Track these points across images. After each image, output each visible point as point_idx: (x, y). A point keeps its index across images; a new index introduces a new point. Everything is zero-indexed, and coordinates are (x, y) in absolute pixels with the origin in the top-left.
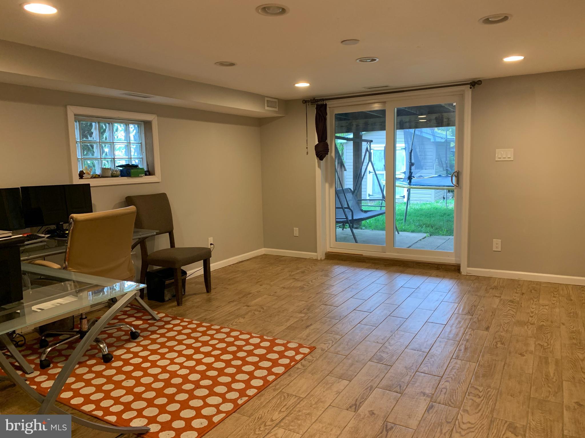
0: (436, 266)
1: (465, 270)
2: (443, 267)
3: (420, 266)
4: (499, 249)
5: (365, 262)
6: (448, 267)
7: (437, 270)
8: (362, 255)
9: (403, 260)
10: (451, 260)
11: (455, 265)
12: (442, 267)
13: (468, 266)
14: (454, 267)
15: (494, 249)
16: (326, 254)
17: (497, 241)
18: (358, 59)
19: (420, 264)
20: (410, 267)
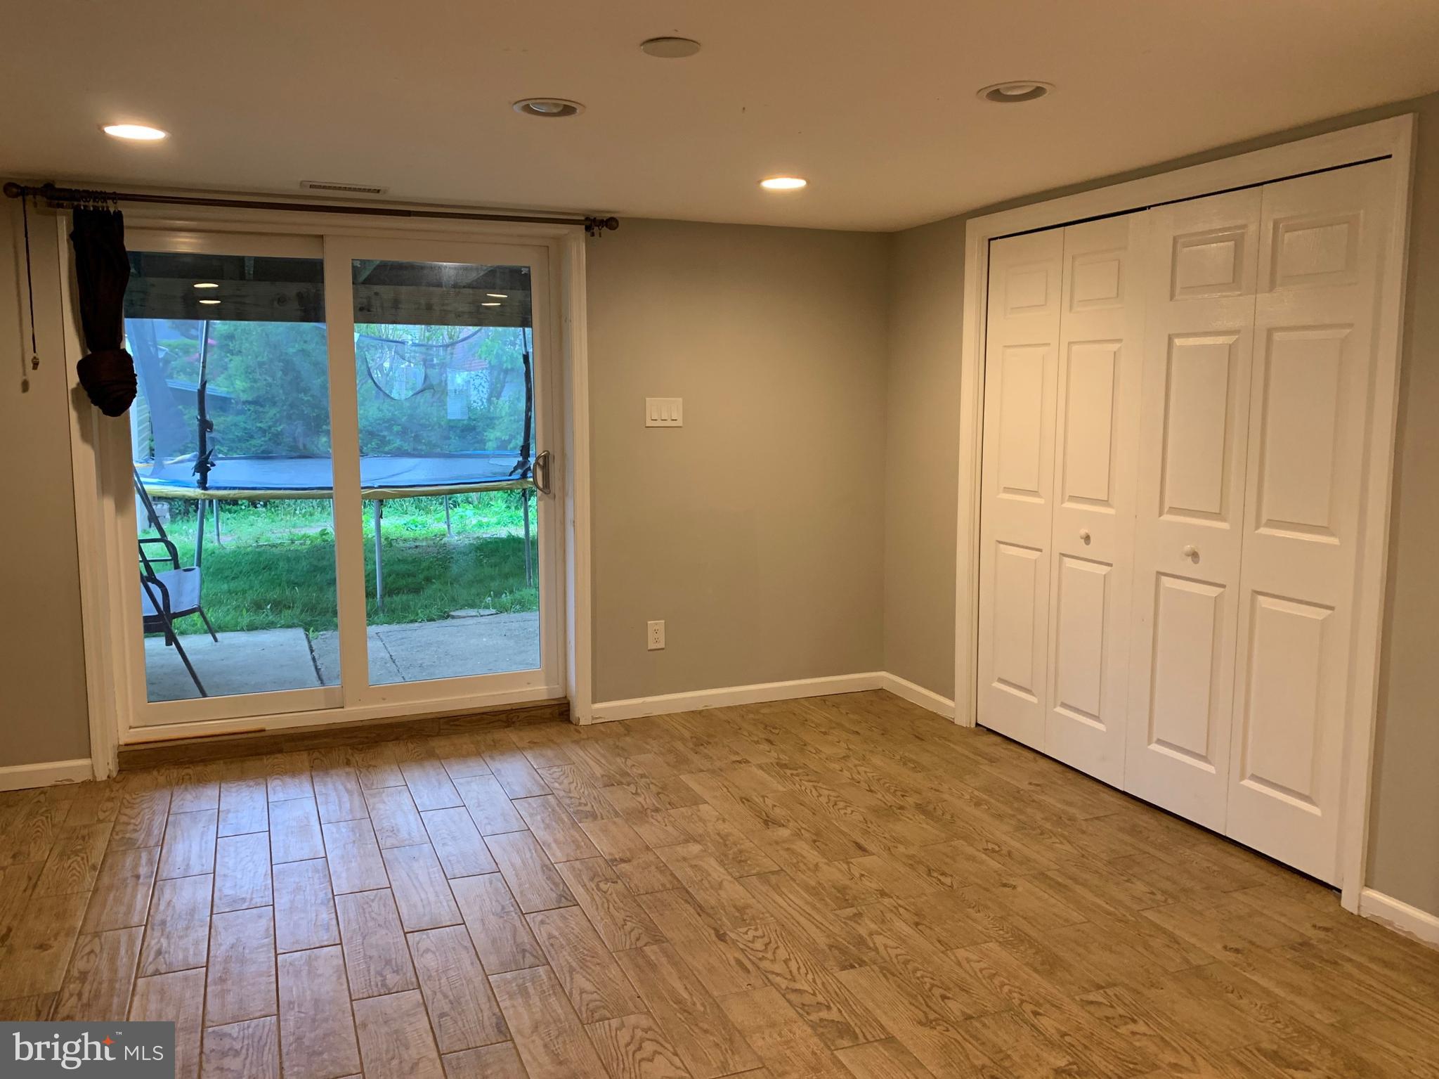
0: (503, 717)
1: (586, 711)
2: (523, 715)
3: (457, 725)
4: (662, 645)
5: (280, 751)
6: (533, 713)
7: (506, 727)
8: (264, 730)
9: (405, 719)
10: (537, 691)
11: (553, 703)
12: (518, 717)
13: (594, 702)
14: (549, 711)
15: (652, 646)
16: (120, 754)
17: (656, 624)
18: (516, 103)
19: (458, 720)
20: (429, 736)
